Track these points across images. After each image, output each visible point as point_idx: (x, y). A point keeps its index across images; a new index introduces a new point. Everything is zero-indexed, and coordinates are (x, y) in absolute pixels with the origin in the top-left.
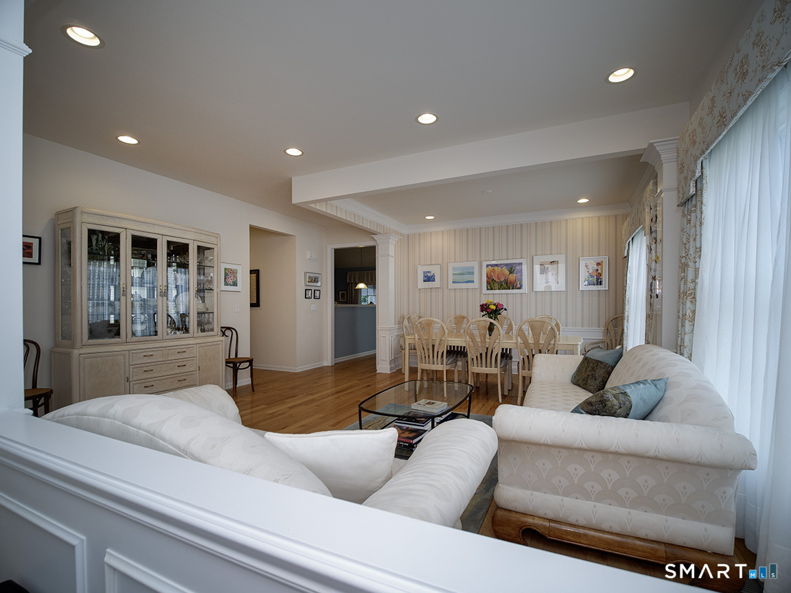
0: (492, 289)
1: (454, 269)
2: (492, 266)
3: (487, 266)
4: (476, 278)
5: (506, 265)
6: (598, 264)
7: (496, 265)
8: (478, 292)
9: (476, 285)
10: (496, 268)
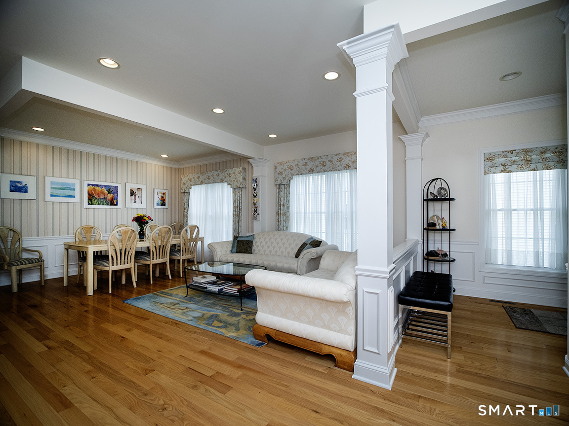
0: (92, 204)
1: (52, 183)
2: (93, 185)
3: (89, 185)
4: (77, 193)
5: (105, 186)
6: (164, 194)
7: (97, 185)
8: (78, 206)
9: (77, 199)
10: (96, 188)
